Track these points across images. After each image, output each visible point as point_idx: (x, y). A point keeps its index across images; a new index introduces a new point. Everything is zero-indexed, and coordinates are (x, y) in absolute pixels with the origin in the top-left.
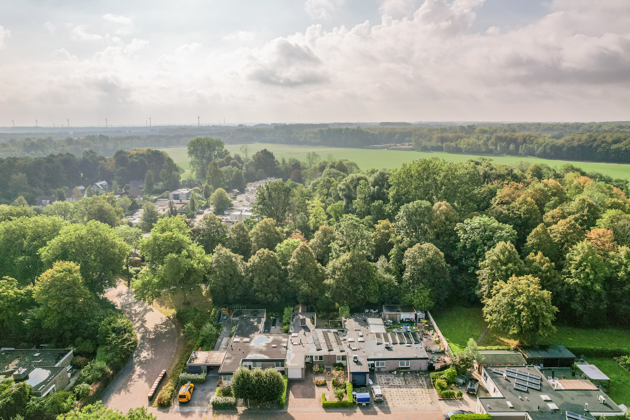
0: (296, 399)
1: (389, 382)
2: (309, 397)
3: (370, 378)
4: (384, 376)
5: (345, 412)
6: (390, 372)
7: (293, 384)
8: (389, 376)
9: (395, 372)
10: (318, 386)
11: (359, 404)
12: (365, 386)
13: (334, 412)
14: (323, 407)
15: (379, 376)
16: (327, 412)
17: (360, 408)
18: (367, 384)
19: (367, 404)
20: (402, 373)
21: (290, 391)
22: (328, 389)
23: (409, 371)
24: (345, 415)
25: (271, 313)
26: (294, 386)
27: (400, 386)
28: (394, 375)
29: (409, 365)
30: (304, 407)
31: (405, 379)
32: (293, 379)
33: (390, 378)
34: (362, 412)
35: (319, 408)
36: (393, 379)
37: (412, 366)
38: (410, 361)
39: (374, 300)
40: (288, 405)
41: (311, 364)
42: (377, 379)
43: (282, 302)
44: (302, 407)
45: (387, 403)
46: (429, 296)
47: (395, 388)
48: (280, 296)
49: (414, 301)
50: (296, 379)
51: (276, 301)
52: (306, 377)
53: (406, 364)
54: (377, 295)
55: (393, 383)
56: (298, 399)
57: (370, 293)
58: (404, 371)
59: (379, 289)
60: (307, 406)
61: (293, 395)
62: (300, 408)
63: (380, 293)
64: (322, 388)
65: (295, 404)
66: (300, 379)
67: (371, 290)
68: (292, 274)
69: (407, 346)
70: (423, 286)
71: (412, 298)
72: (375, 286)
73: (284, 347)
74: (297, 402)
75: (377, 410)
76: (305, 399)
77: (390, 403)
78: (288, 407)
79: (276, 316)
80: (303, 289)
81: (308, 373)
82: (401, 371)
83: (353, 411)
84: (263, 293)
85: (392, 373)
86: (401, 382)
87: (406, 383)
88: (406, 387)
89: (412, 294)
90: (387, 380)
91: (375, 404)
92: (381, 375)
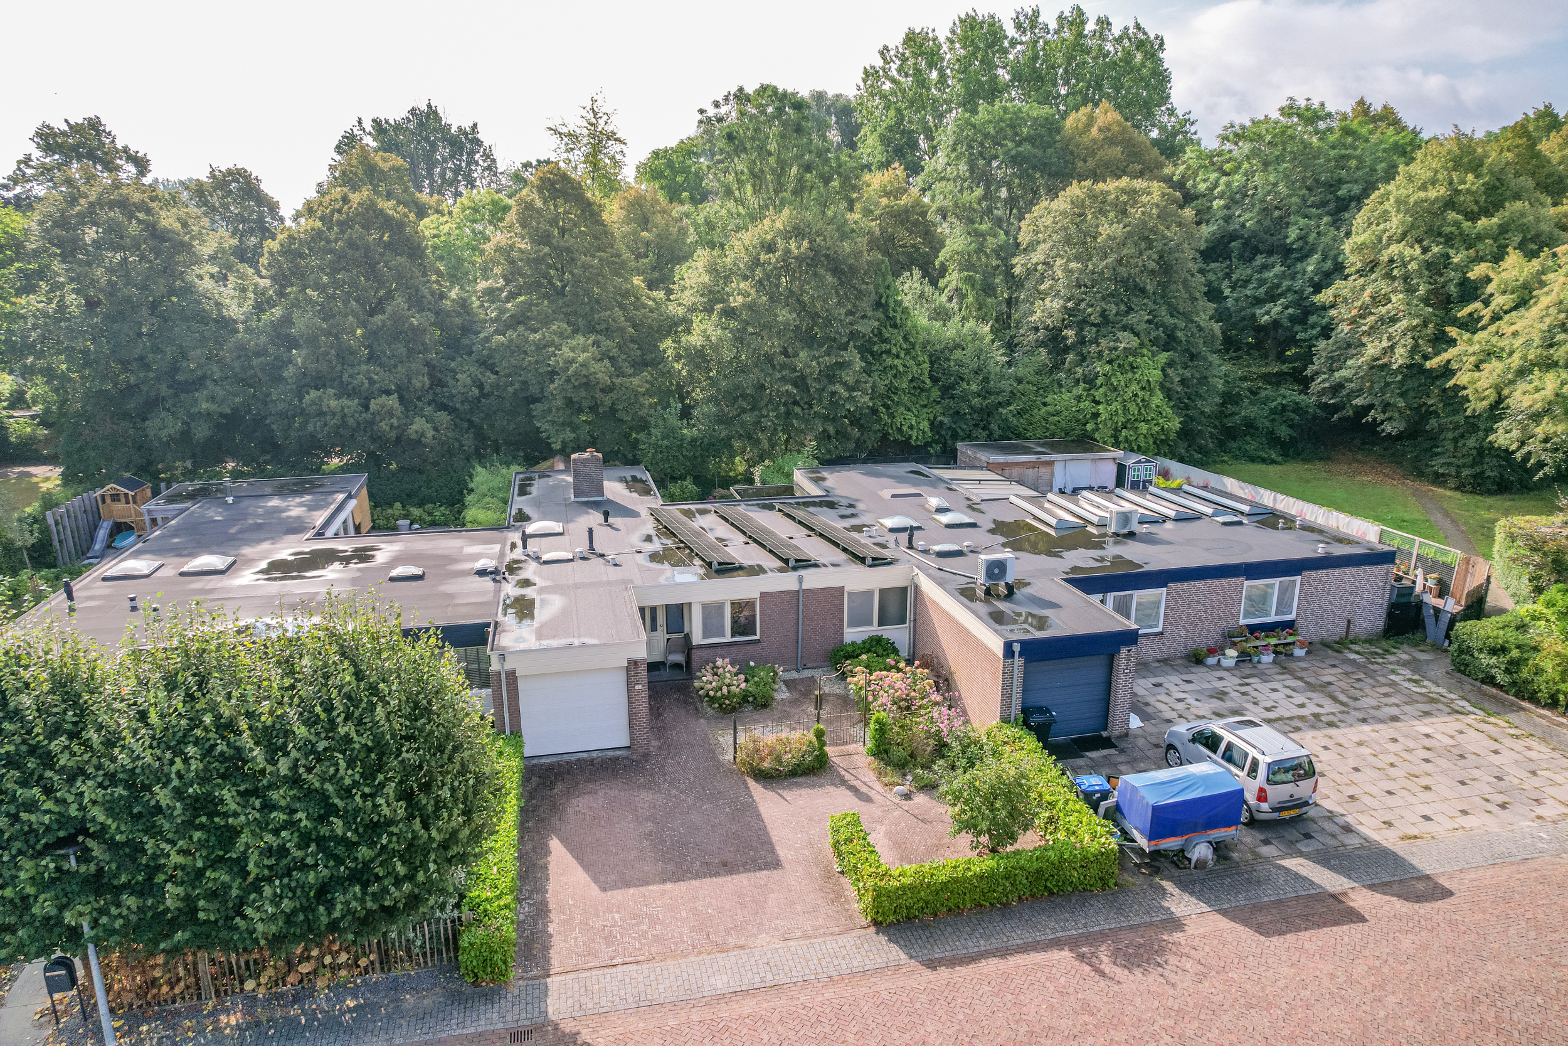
0: (619, 896)
1: (1230, 704)
2: (727, 868)
4: (1175, 679)
5: (1092, 940)
6: (1196, 659)
7: (568, 794)
8: (1204, 679)
9: (1232, 653)
10: (766, 777)
11: (1166, 852)
12: (1107, 743)
13: (1004, 953)
14: (876, 923)
15: (1150, 683)
16: (932, 965)
17: (1184, 886)
18: (1115, 730)
20: (1267, 658)
21: (555, 844)
22: (854, 790)
23: (1300, 645)
24: (1107, 966)
25: (398, 505)
26: (575, 801)
27: (1316, 716)
28: (1227, 669)
29: (1291, 606)
30: (700, 953)
31: (1307, 683)
32: (567, 758)
33: (1219, 685)
34: (1224, 913)
35: (848, 940)
36: (1243, 689)
37: (1309, 612)
38: (1298, 578)
39: (911, 427)
40: (547, 960)
41: (676, 666)
42: (1151, 700)
43: (456, 445)
44: (683, 955)
45: (1341, 821)
46: (1162, 387)
47: (1297, 729)
48: (443, 417)
49: (1096, 415)
50: (585, 755)
51: (423, 435)
52: (658, 739)
53: (1279, 603)
54: (925, 406)
55: (1268, 710)
56: (631, 891)
57: (892, 390)
58: (1273, 641)
59: (931, 377)
60: (732, 940)
61: (580, 868)
62: (670, 962)
63: (936, 393)
64: (804, 792)
65: (609, 939)
66: (619, 753)
67: (895, 376)
68: (502, 311)
69: (1225, 524)
70: (1135, 342)
71: (1082, 405)
72: (913, 358)
73: (482, 573)
74: (635, 917)
75: (1316, 880)
76: (694, 882)
77: (1363, 818)
78: (549, 976)
79: (428, 519)
80: (572, 361)
81: (668, 716)
82: (1257, 643)
83: (1147, 919)
84: (346, 391)
85: (1212, 661)
86: (1299, 699)
87: (1335, 699)
88: (1364, 721)
89: (1079, 390)
90: (1212, 697)
91: (1266, 842)
92: (1154, 681)
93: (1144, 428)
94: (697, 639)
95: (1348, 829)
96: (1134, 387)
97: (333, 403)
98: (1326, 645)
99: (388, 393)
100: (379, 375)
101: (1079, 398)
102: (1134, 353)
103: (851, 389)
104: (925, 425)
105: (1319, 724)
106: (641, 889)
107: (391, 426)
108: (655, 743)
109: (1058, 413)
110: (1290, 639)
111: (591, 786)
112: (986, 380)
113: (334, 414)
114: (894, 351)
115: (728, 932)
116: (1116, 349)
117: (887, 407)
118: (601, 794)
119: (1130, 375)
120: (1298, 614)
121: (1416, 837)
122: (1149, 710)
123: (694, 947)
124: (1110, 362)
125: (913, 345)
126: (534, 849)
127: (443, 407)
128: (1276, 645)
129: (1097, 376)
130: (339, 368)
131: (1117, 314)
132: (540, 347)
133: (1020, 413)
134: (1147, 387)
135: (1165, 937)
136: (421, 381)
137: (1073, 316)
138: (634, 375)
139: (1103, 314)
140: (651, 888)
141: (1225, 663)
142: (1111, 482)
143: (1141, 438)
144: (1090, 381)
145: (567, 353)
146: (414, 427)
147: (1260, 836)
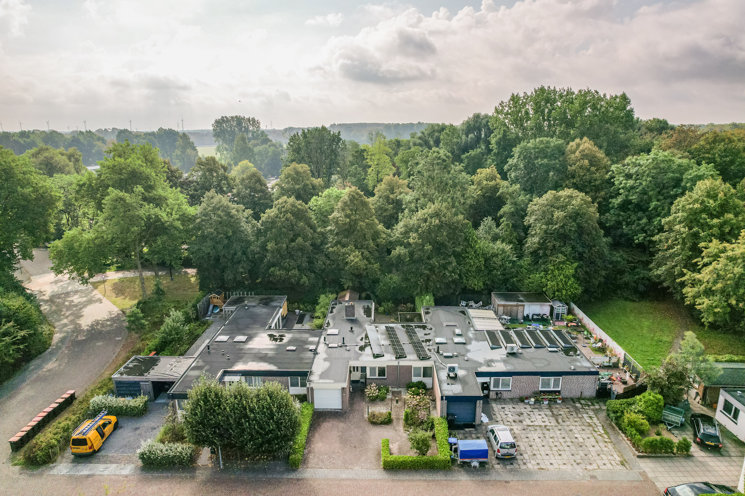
1: (521, 418)
2: (355, 448)
4: (510, 406)
5: (434, 481)
6: (522, 400)
7: (323, 422)
8: (520, 408)
9: (533, 400)
10: (374, 423)
11: (464, 463)
12: (473, 426)
13: (411, 481)
14: (385, 469)
15: (500, 407)
16: (393, 481)
17: (466, 472)
18: (477, 422)
19: (481, 463)
20: (546, 402)
21: (317, 435)
22: (395, 430)
23: (560, 399)
25: (296, 304)
26: (324, 424)
27: (546, 426)
28: (530, 405)
29: (558, 386)
30: (342, 468)
31: (553, 414)
32: (325, 410)
33: (523, 410)
34: (473, 481)
35: (376, 471)
36: (529, 413)
37: (565, 388)
38: (561, 378)
39: (475, 285)
40: (308, 464)
41: (362, 382)
42: (497, 414)
43: (316, 284)
44: (338, 468)
45: (525, 461)
46: (574, 276)
47: (536, 430)
48: (313, 275)
49: (547, 285)
50: (330, 410)
51: (305, 283)
52: (350, 407)
53: (554, 385)
54: (482, 276)
55: (532, 422)
57: (468, 271)
58: (550, 397)
59: (484, 265)
60: (350, 467)
62: (334, 470)
63: (486, 272)
64: (382, 429)
65: (323, 462)
66: (339, 410)
67: (470, 266)
68: (333, 239)
69: (550, 351)
70: (564, 258)
71: (542, 281)
72: (478, 259)
73: (311, 351)
74: (330, 457)
75: (504, 477)
77: (532, 461)
78: (307, 468)
79: (305, 309)
80: (353, 261)
81: (356, 400)
82: (544, 397)
83: (451, 479)
84: (282, 268)
85: (526, 401)
86: (546, 419)
87: (557, 421)
88: (560, 430)
89: (542, 274)
90: (517, 415)
91: (498, 464)
92: (503, 406)
94: (368, 376)
95: (525, 464)
96: (562, 277)
97: (278, 273)
98: (572, 400)
100: (293, 263)
101: (542, 277)
102: (564, 263)
103: (450, 272)
104: (481, 284)
105: (544, 429)
107: (295, 280)
108: (349, 408)
109: (533, 283)
110: (557, 397)
111: (329, 420)
112: (504, 269)
113: (278, 276)
114: (470, 257)
115: (350, 464)
117: (467, 277)
118: (331, 423)
119: (561, 272)
120: (561, 389)
121: (543, 469)
122: (494, 417)
124: (554, 266)
125: (478, 255)
126: (311, 436)
127: (312, 272)
129: (549, 270)
130: (280, 260)
131: (559, 246)
132: (345, 254)
133: (519, 281)
134: (567, 277)
135: (453, 484)
136: (305, 263)
141: (530, 403)
142: (548, 313)
144: (546, 272)
145: (352, 258)
146: (302, 280)
147: (498, 462)
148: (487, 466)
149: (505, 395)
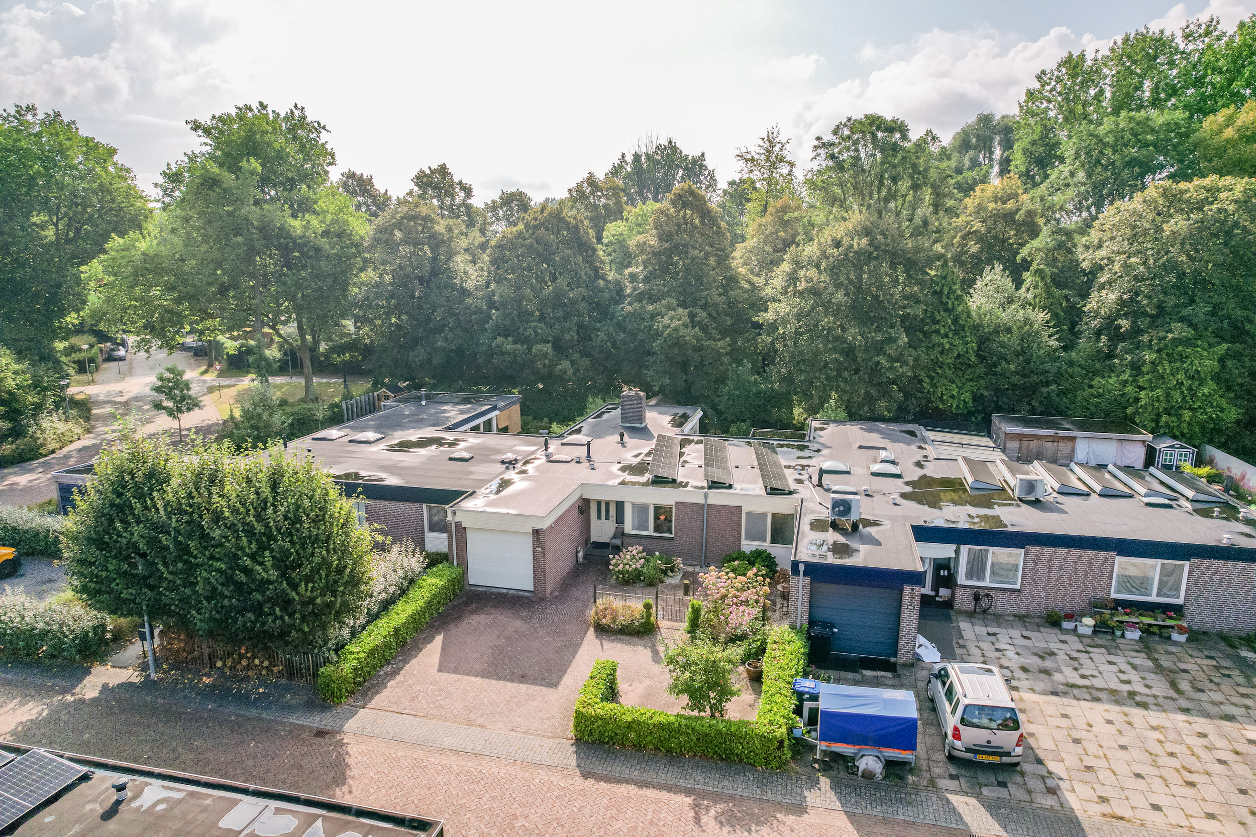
0: (444, 676)
1: (1048, 664)
2: (525, 678)
3: (921, 630)
4: (1016, 633)
5: (717, 797)
6: (1053, 621)
8: (1048, 639)
9: (1089, 621)
10: (602, 630)
11: (837, 757)
12: (891, 667)
13: (642, 784)
14: (577, 740)
15: (981, 630)
16: (585, 776)
17: (836, 786)
18: (903, 657)
19: (890, 765)
20: (1133, 635)
21: (439, 639)
22: (655, 653)
23: (1181, 630)
24: (708, 819)
27: (1132, 694)
28: (1080, 636)
29: (1178, 589)
30: (456, 722)
31: (1158, 665)
32: (493, 590)
33: (1054, 646)
34: (850, 816)
35: (550, 743)
36: (1076, 655)
37: (1201, 601)
38: (1187, 564)
39: (953, 397)
40: (371, 699)
41: (610, 545)
42: (970, 644)
44: (445, 720)
45: (1051, 783)
47: (1097, 700)
49: (1137, 400)
50: (505, 591)
51: (565, 373)
53: (1162, 584)
54: (971, 380)
55: (1083, 677)
56: (454, 676)
57: (936, 363)
58: (1147, 620)
59: (978, 355)
60: (480, 720)
61: (439, 655)
62: (434, 721)
63: (981, 369)
64: (619, 646)
65: (413, 699)
66: (526, 594)
67: (942, 353)
68: (635, 289)
69: (1149, 505)
70: (1188, 332)
71: (1126, 390)
72: (962, 338)
73: (503, 462)
74: (441, 690)
75: (967, 819)
76: (494, 682)
77: (1078, 787)
78: (364, 708)
81: (582, 578)
82: (1126, 618)
83: (779, 798)
84: (519, 339)
85: (1066, 625)
86: (1133, 676)
87: (1174, 685)
88: (1186, 711)
89: (1126, 376)
90: (1036, 654)
91: (953, 777)
92: (991, 630)
93: (1187, 415)
94: (628, 528)
95: (1052, 791)
96: (1180, 377)
97: (510, 347)
98: (1224, 638)
99: (547, 342)
102: (1187, 342)
104: (967, 396)
105: (1129, 701)
106: (460, 676)
107: (545, 365)
108: (555, 595)
109: (1099, 395)
110: (1170, 622)
111: (492, 610)
112: (1028, 361)
113: (509, 354)
114: (942, 331)
115: (482, 715)
116: (1164, 338)
117: (932, 378)
118: (492, 616)
119: (1178, 364)
120: (1186, 600)
121: (1122, 818)
122: (958, 650)
123: (455, 717)
124: (1159, 351)
125: (963, 328)
126: (424, 639)
127: (585, 354)
128: (1150, 625)
129: (1144, 362)
130: (518, 323)
131: (1176, 306)
132: (653, 316)
133: (1063, 393)
134: (1195, 376)
135: (778, 816)
136: (571, 336)
137: (1128, 307)
138: (719, 340)
139: (1160, 307)
140: (466, 677)
141: (1081, 630)
142: (1139, 465)
143: (1184, 425)
144: (1136, 368)
145: (666, 320)
146: (559, 367)
147: (953, 770)
148: (911, 778)
149: (1001, 604)
